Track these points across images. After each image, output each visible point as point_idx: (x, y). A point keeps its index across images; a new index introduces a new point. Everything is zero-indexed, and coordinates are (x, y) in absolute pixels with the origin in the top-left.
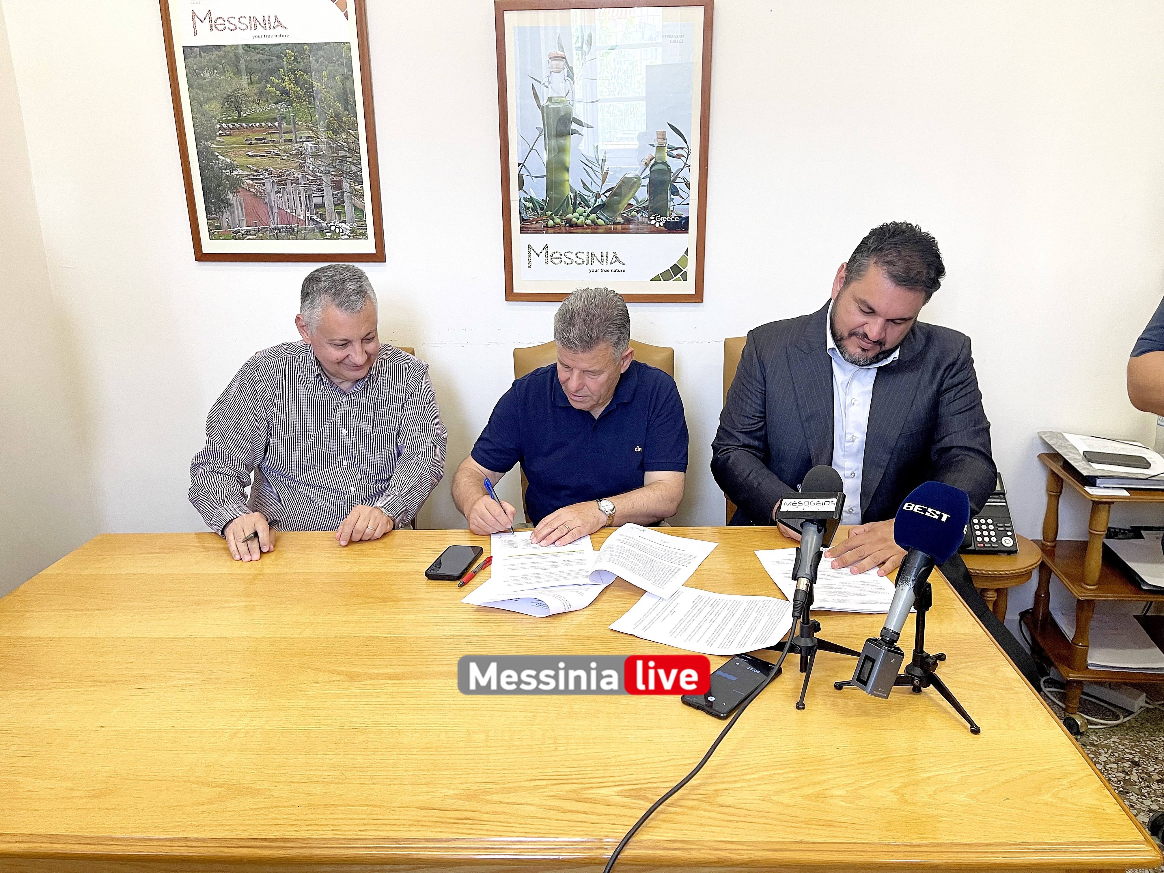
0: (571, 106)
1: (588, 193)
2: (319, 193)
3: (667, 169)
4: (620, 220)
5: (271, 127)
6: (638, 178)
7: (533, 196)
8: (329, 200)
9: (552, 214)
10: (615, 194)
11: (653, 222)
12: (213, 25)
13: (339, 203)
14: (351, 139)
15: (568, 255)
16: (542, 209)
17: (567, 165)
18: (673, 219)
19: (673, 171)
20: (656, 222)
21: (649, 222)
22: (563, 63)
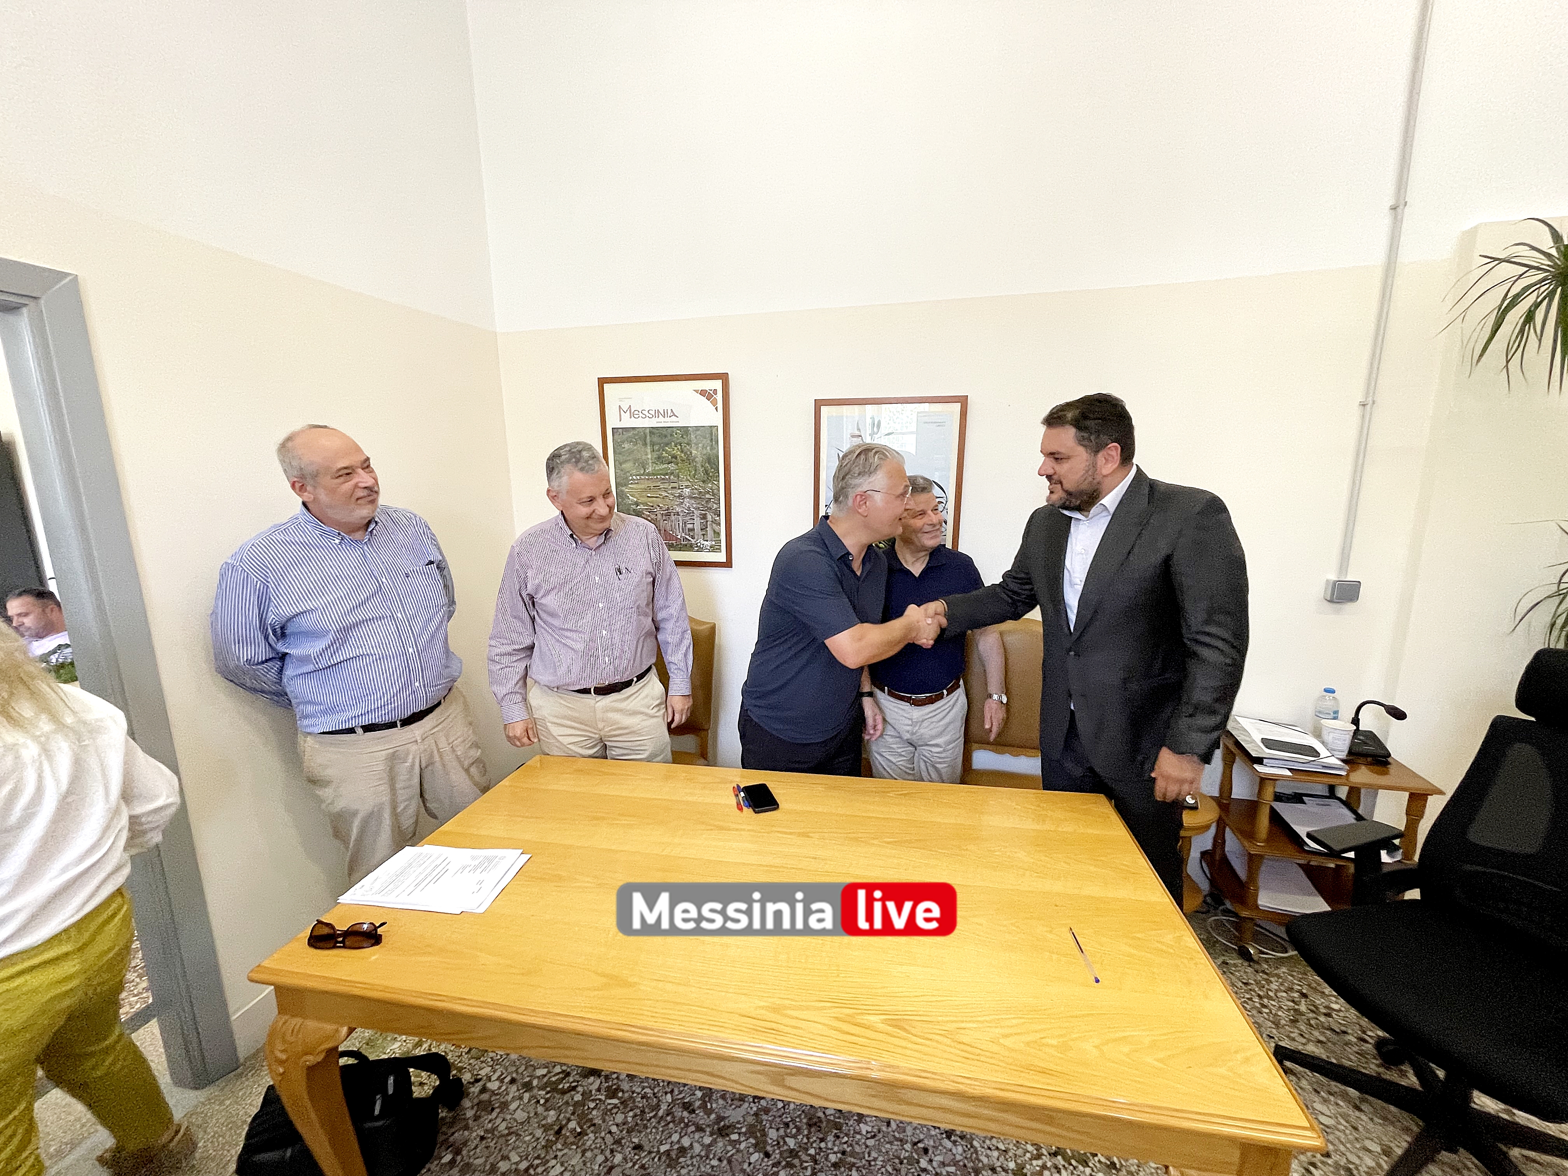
2: (692, 521)
5: (663, 479)
8: (697, 527)
12: (632, 415)
13: (704, 529)
14: (715, 487)
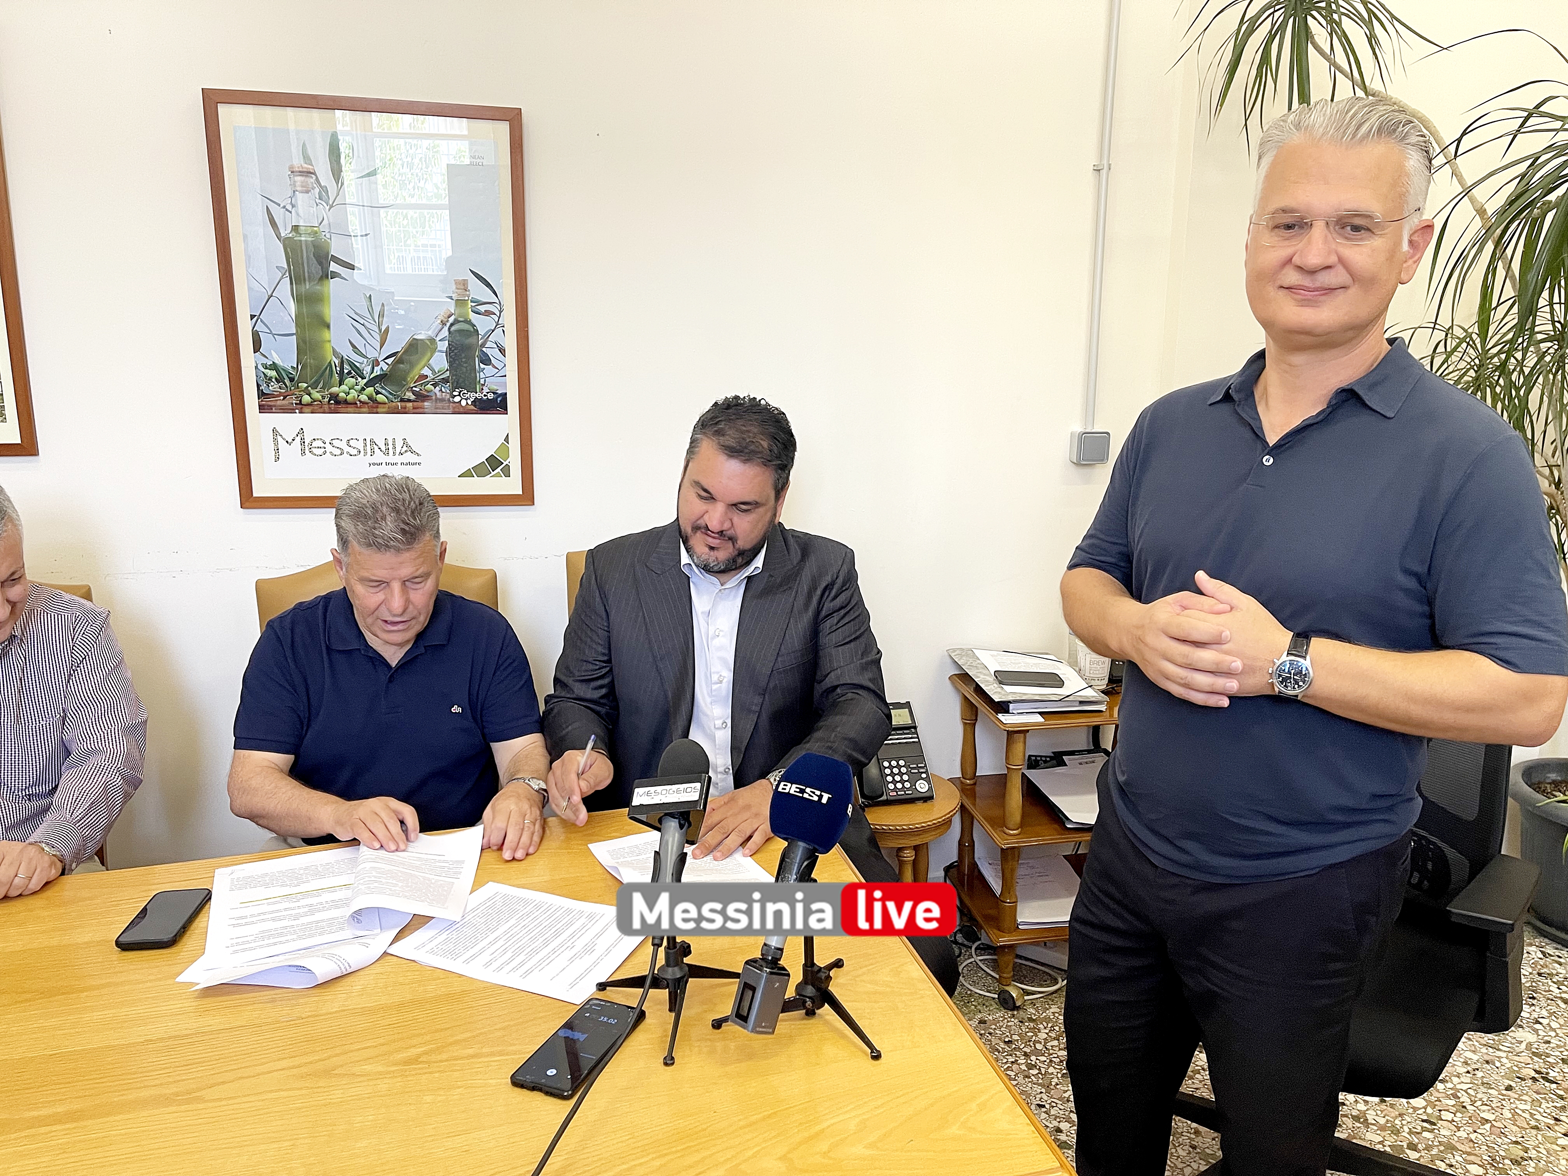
0: (329, 241)
1: (361, 359)
3: (472, 330)
4: (410, 395)
6: (432, 340)
7: (276, 362)
9: (307, 387)
10: (400, 361)
11: (457, 399)
15: (335, 443)
16: (292, 380)
17: (327, 319)
18: (485, 396)
19: (482, 332)
20: (462, 399)
21: (451, 399)
22: (312, 180)
